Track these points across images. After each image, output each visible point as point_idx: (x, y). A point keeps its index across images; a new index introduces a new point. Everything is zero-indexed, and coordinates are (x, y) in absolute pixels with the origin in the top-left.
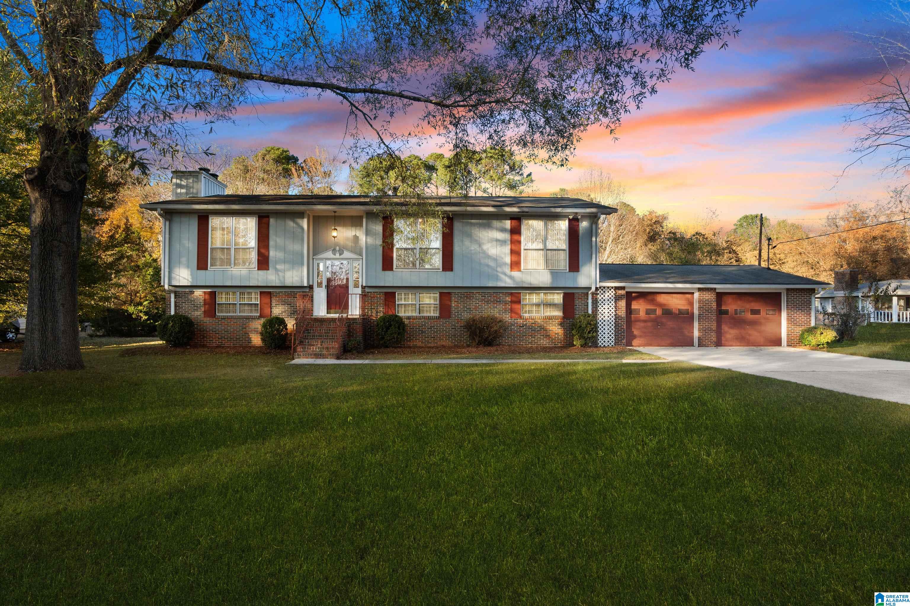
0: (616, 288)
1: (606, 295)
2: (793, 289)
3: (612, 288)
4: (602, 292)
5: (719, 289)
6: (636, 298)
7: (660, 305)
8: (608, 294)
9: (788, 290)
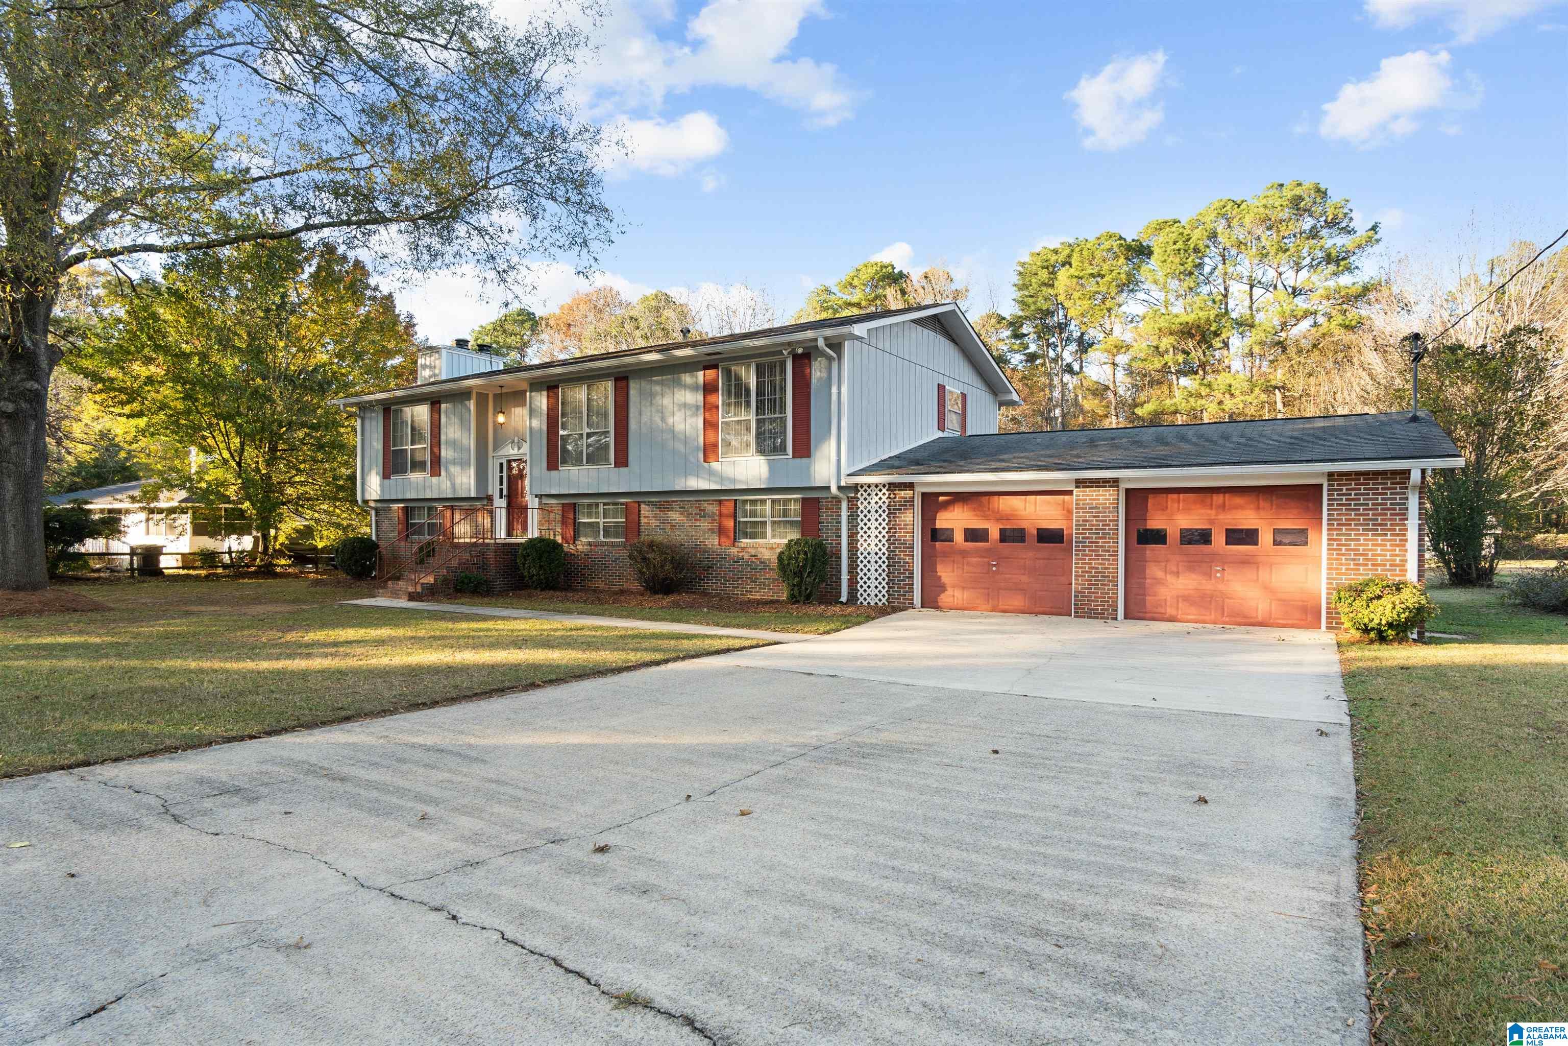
0: (892, 486)
1: (873, 502)
2: (1347, 474)
3: (884, 486)
4: (865, 495)
5: (1129, 480)
6: (945, 506)
7: (1000, 517)
8: (877, 499)
9: (1330, 475)
